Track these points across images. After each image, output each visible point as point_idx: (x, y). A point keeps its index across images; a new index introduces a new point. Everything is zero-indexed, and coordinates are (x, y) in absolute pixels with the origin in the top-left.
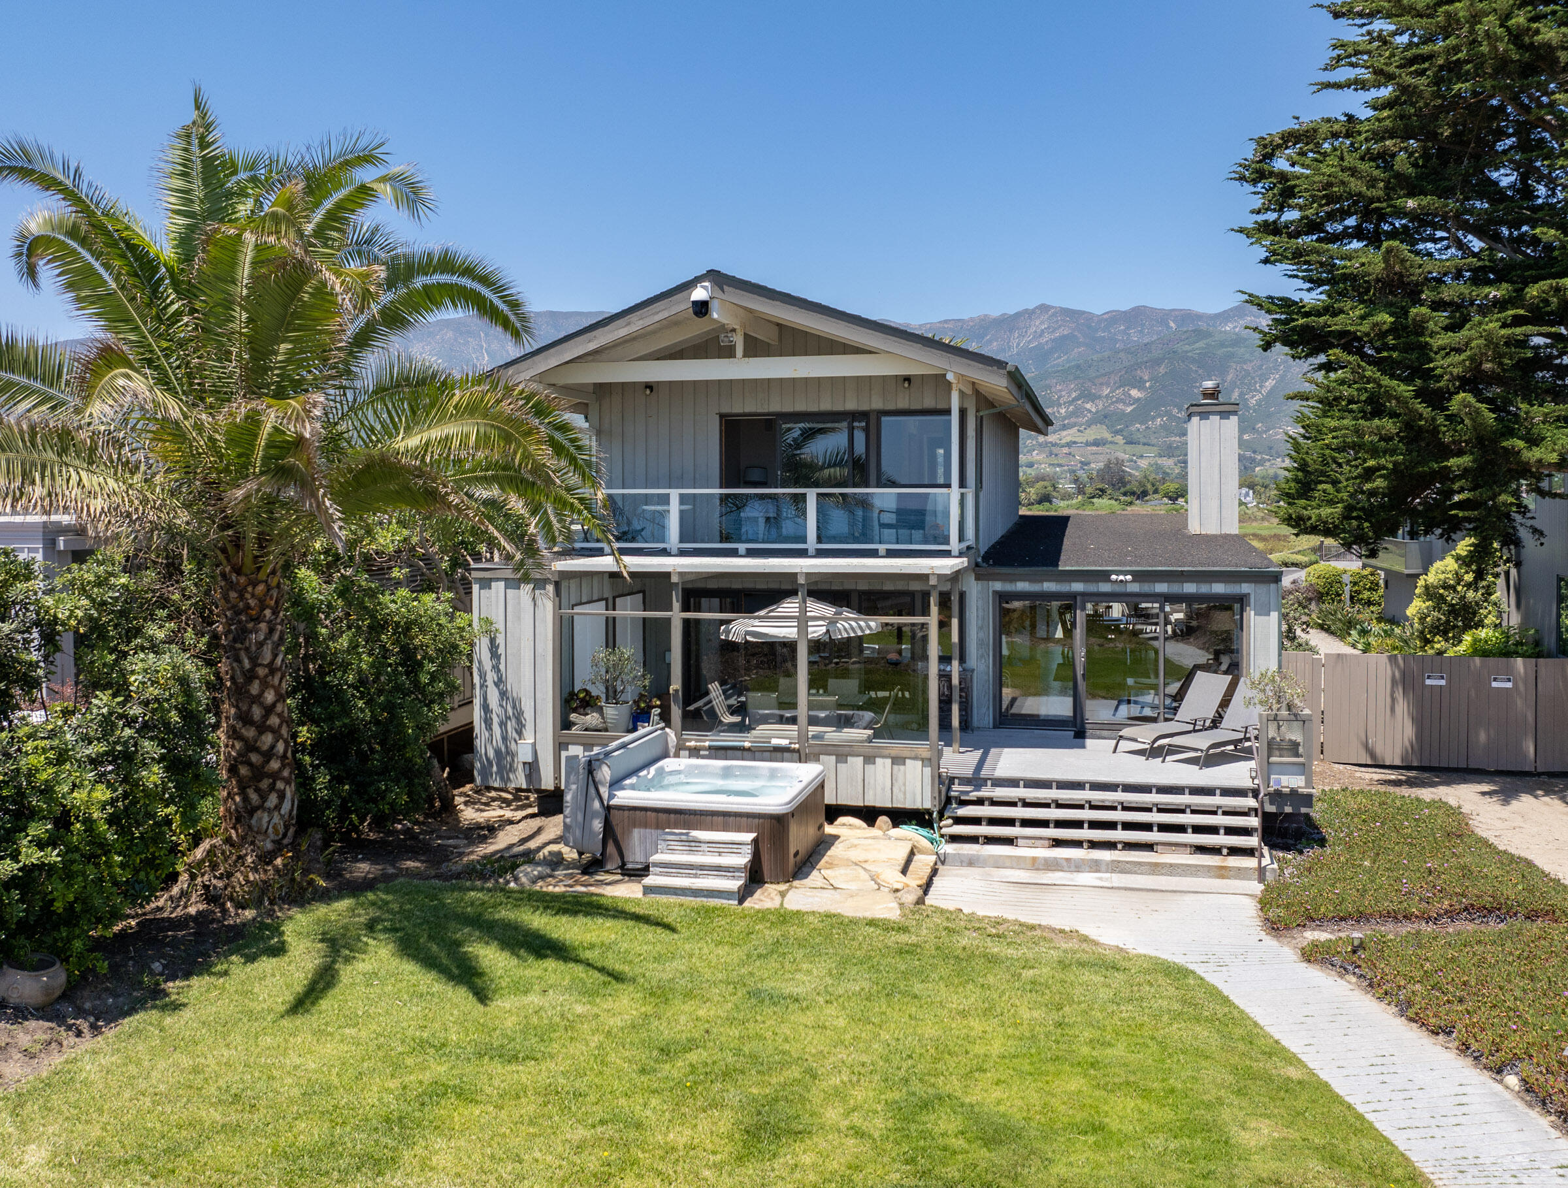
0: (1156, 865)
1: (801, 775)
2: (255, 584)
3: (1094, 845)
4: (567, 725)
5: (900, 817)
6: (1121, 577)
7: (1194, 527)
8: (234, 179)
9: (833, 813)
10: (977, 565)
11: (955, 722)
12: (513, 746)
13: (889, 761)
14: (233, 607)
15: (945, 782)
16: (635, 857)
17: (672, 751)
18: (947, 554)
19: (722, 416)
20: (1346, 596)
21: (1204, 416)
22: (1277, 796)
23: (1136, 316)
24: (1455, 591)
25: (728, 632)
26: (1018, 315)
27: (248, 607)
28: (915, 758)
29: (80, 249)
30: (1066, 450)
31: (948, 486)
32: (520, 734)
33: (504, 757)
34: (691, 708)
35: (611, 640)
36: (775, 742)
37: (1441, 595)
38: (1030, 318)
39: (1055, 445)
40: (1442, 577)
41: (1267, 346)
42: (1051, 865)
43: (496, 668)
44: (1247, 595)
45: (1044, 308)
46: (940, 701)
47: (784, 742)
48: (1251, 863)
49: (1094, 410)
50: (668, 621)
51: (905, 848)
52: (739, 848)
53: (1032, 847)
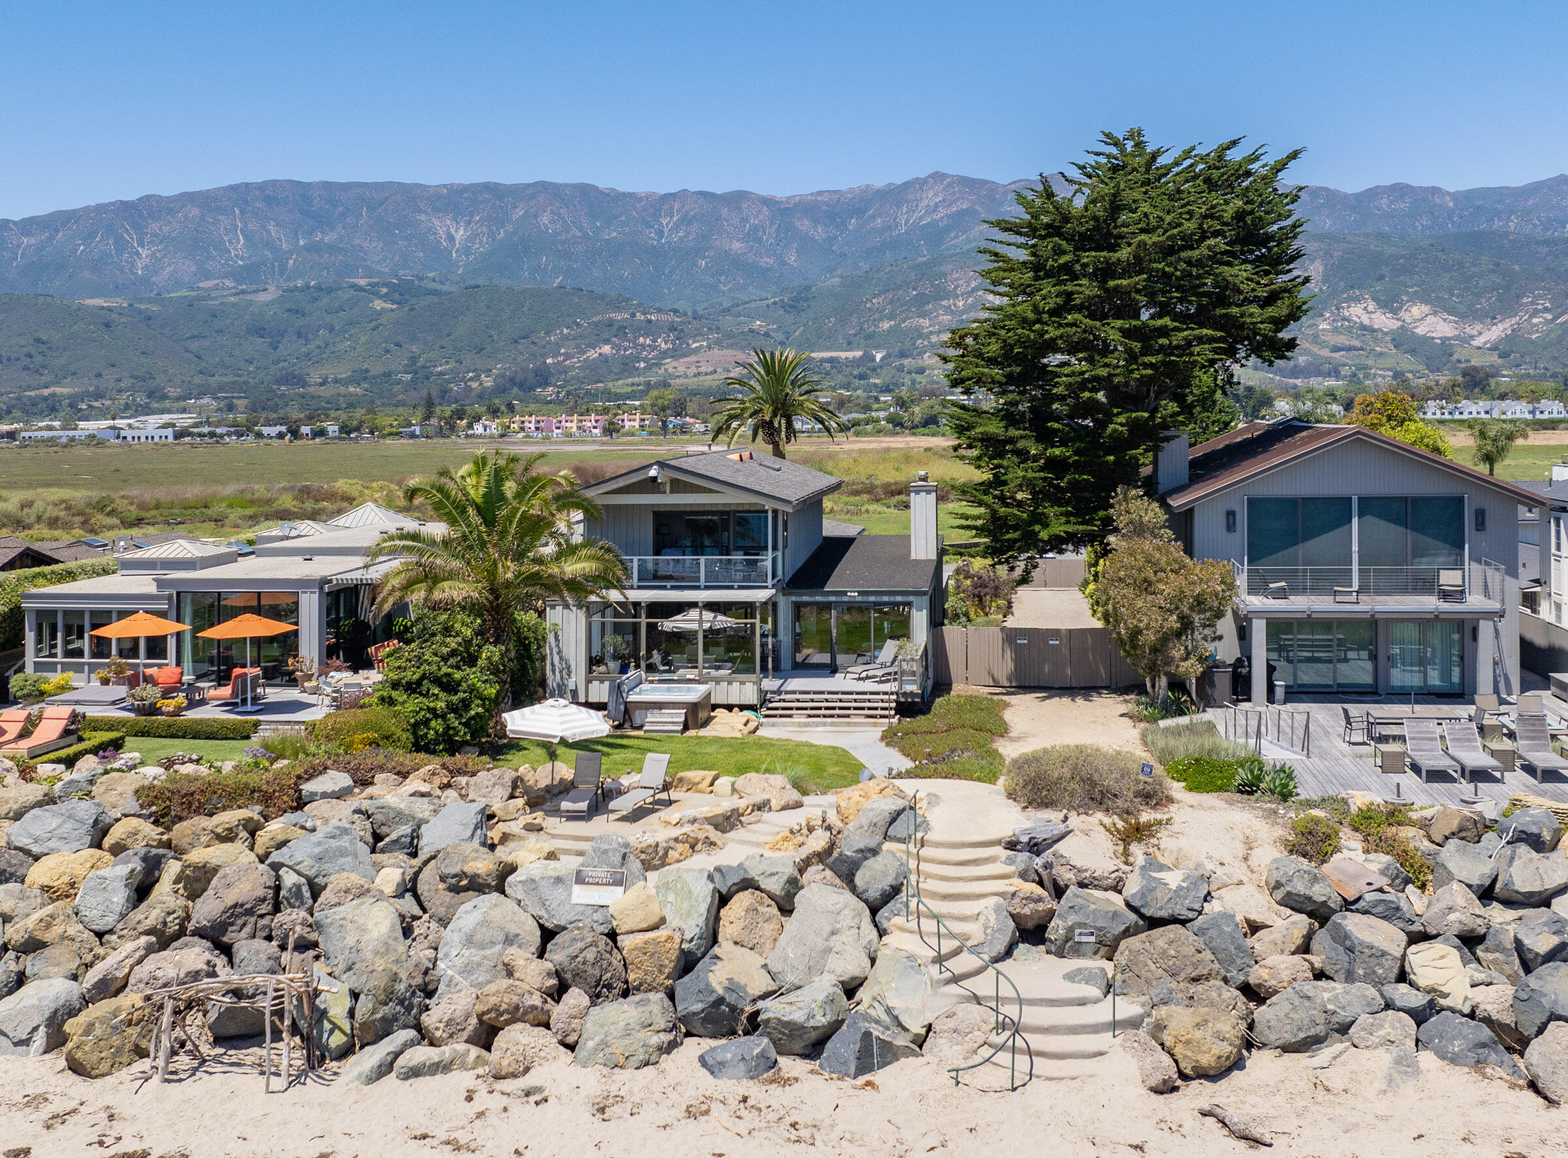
0: (849, 722)
1: (702, 689)
4: (590, 671)
5: (742, 708)
6: (852, 594)
7: (913, 556)
9: (714, 707)
10: (782, 590)
11: (770, 666)
12: (566, 682)
13: (739, 683)
15: (763, 693)
16: (637, 722)
17: (644, 681)
19: (654, 512)
21: (917, 492)
22: (905, 694)
25: (663, 628)
26: (907, 185)
28: (750, 681)
32: (569, 676)
33: (561, 688)
34: (648, 662)
35: (603, 633)
36: (688, 676)
38: (921, 188)
42: (806, 725)
43: (558, 646)
44: (912, 602)
46: (762, 658)
47: (692, 677)
48: (886, 720)
50: (639, 623)
51: (744, 720)
52: (679, 716)
53: (799, 718)
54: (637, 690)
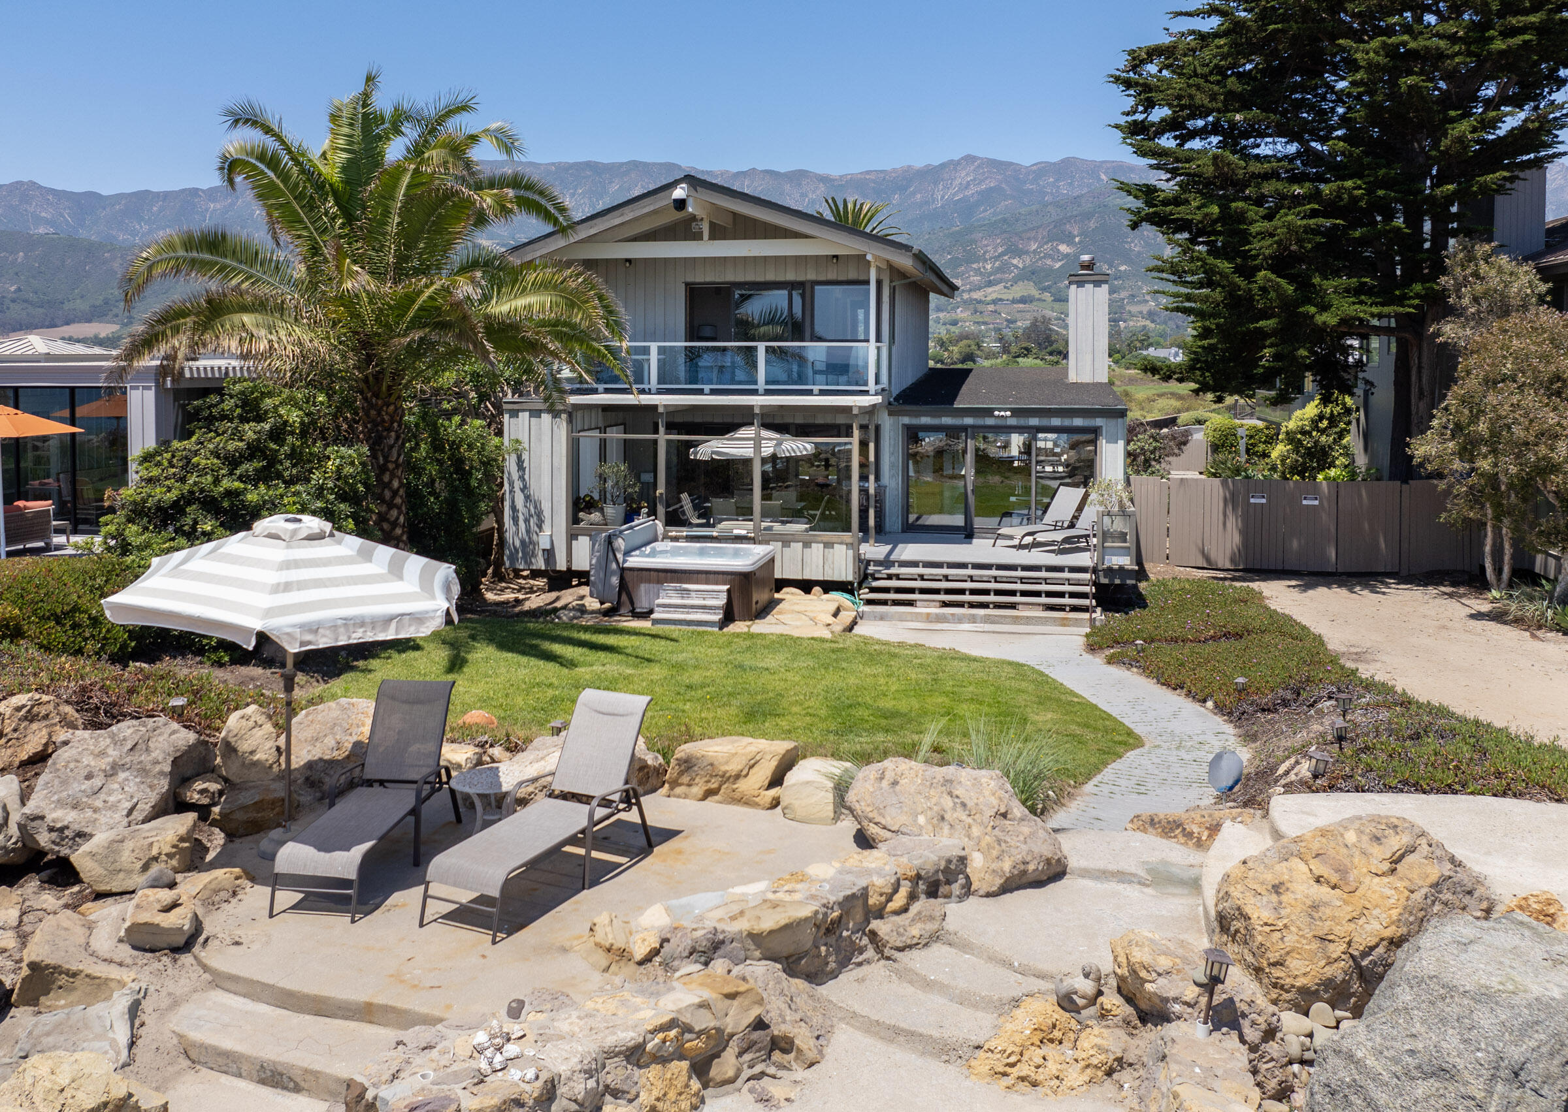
0: (1017, 617)
1: (756, 553)
2: (388, 406)
3: (972, 605)
4: (576, 520)
5: (828, 586)
6: (1002, 413)
7: (1073, 377)
8: (382, 127)
9: (781, 584)
10: (890, 404)
11: (872, 522)
12: (535, 537)
13: (821, 546)
14: (373, 422)
15: (863, 564)
16: (642, 605)
17: (660, 537)
18: (866, 393)
19: (687, 284)
20: (1242, 447)
21: (1080, 284)
22: (1110, 571)
23: (1066, 168)
24: (1311, 436)
25: (696, 453)
26: (943, 166)
27: (383, 421)
28: (841, 543)
29: (266, 170)
30: (991, 308)
31: (867, 341)
32: (540, 527)
33: (528, 546)
34: (670, 509)
35: (603, 457)
36: (736, 532)
37: (1299, 440)
38: (955, 169)
39: (980, 302)
40: (1300, 424)
41: (1134, 226)
42: (941, 619)
43: (522, 478)
44: (1100, 428)
45: (970, 159)
46: (860, 511)
47: (743, 532)
48: (1086, 616)
49: (1021, 265)
50: (655, 442)
51: (832, 607)
52: (718, 595)
53: (927, 607)
54: (648, 549)
